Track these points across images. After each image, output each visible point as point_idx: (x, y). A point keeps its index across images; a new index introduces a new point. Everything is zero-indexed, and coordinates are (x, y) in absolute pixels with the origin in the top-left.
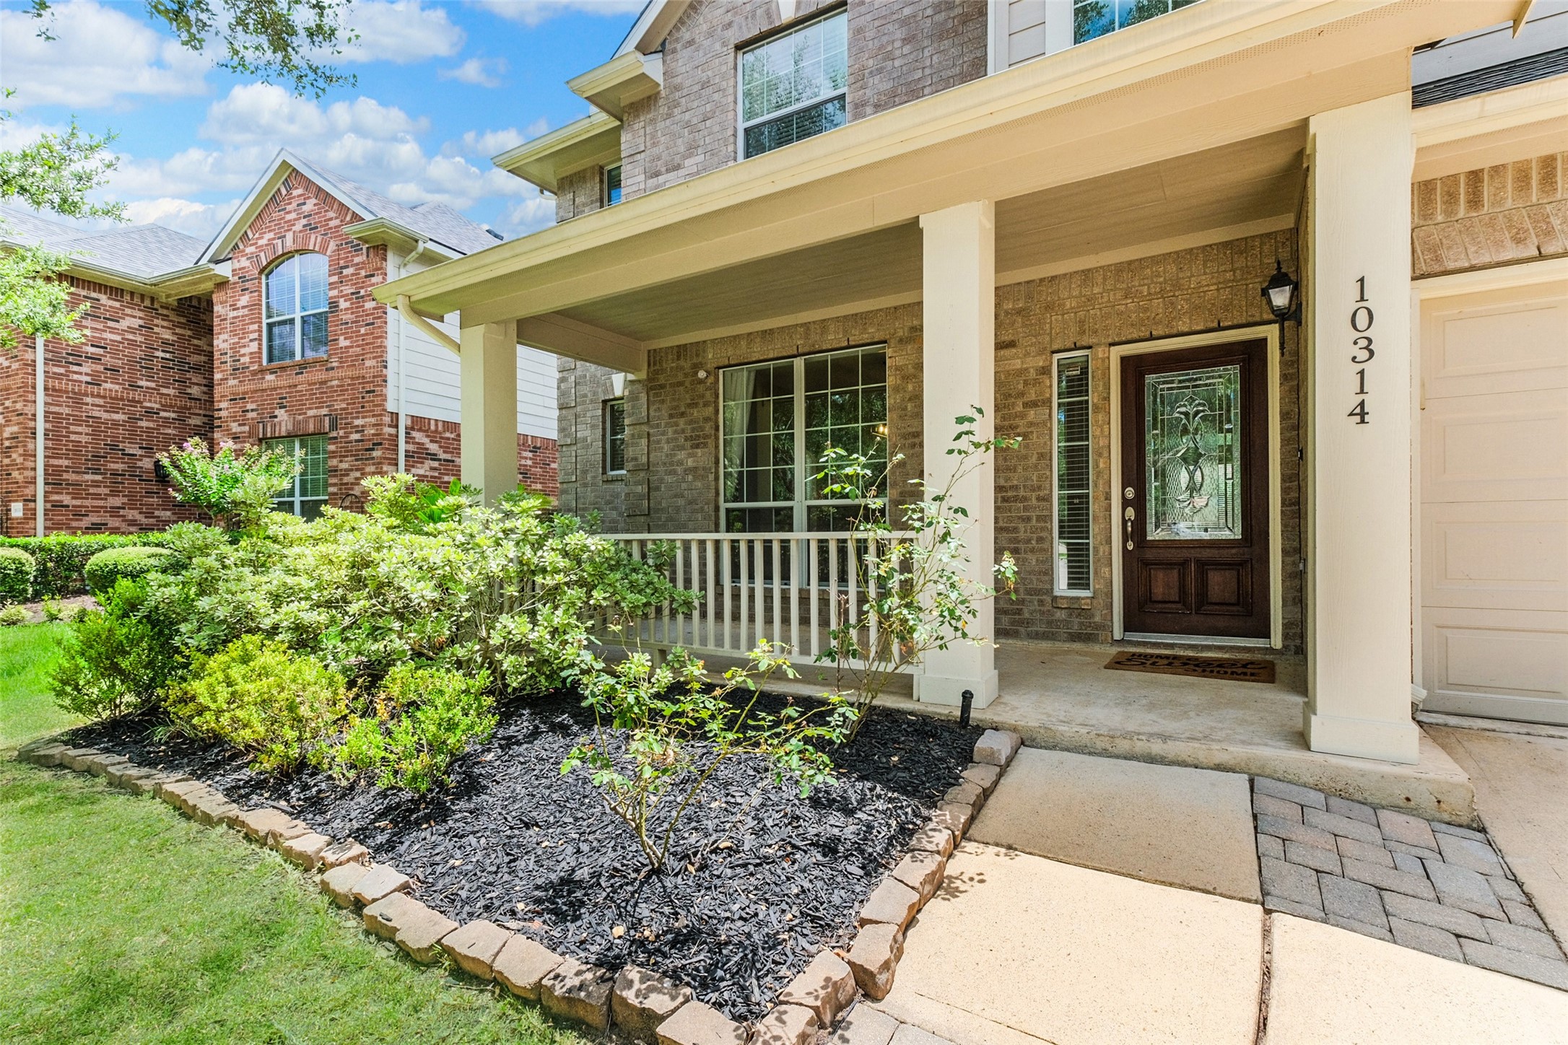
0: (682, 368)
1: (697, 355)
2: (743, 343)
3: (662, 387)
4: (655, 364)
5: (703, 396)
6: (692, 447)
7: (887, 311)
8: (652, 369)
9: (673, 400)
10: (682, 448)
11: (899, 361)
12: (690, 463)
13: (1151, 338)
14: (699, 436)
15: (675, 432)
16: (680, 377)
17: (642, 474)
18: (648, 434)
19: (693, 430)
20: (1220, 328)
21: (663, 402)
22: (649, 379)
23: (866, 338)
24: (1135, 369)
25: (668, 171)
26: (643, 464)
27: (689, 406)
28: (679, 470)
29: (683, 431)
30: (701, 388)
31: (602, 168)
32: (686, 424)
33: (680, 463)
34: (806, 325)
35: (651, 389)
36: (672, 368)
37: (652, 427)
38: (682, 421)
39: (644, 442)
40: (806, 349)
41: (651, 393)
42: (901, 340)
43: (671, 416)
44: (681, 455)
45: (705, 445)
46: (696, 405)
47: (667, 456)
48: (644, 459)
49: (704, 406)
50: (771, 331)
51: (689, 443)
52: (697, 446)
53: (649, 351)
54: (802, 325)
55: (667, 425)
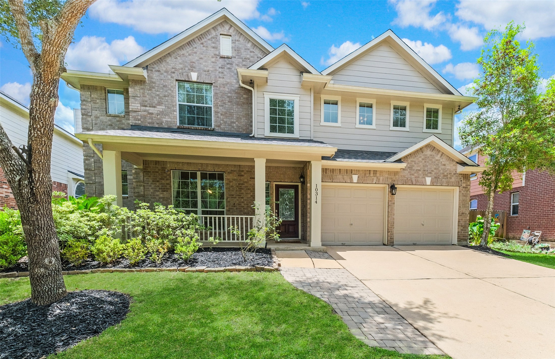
0: (157, 168)
1: (164, 165)
2: (181, 165)
3: (149, 172)
4: (146, 164)
5: (166, 177)
6: (162, 191)
7: (225, 165)
8: (145, 166)
9: (154, 177)
10: (158, 191)
11: (228, 177)
12: (161, 196)
13: (281, 182)
14: (165, 188)
15: (155, 186)
16: (157, 170)
17: (141, 198)
18: (144, 186)
19: (162, 186)
20: (292, 182)
21: (150, 176)
22: (143, 169)
23: (219, 170)
24: (278, 187)
25: (150, 107)
26: (142, 195)
27: (161, 179)
28: (157, 197)
29: (158, 186)
30: (165, 175)
31: (105, 88)
32: (159, 184)
33: (158, 196)
34: (202, 164)
35: (144, 172)
36: (153, 167)
37: (145, 183)
38: (158, 183)
39: (142, 188)
40: (202, 170)
41: (145, 173)
42: (229, 173)
43: (153, 181)
44: (158, 193)
45: (167, 191)
46: (164, 179)
47: (152, 193)
48: (142, 193)
49: (166, 180)
50: (190, 163)
51: (160, 190)
52: (164, 191)
53: (143, 160)
54: (200, 163)
55: (151, 183)
